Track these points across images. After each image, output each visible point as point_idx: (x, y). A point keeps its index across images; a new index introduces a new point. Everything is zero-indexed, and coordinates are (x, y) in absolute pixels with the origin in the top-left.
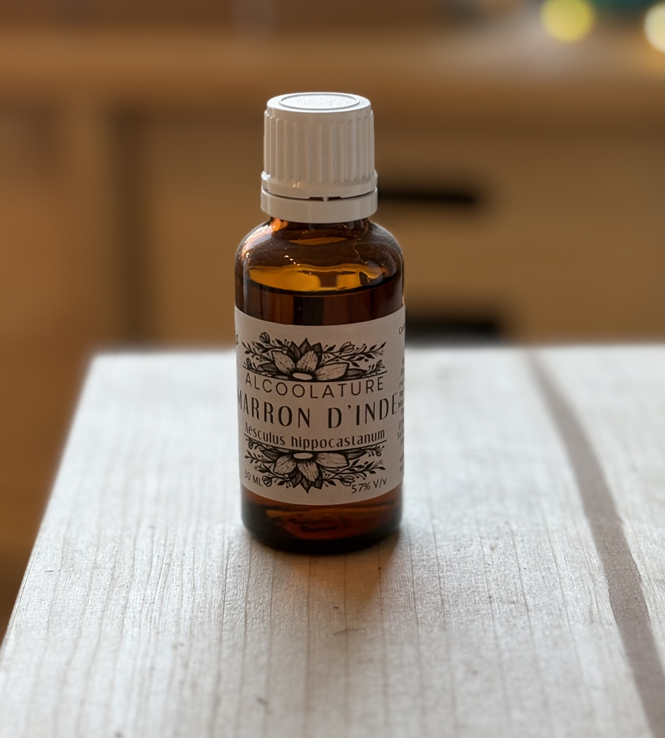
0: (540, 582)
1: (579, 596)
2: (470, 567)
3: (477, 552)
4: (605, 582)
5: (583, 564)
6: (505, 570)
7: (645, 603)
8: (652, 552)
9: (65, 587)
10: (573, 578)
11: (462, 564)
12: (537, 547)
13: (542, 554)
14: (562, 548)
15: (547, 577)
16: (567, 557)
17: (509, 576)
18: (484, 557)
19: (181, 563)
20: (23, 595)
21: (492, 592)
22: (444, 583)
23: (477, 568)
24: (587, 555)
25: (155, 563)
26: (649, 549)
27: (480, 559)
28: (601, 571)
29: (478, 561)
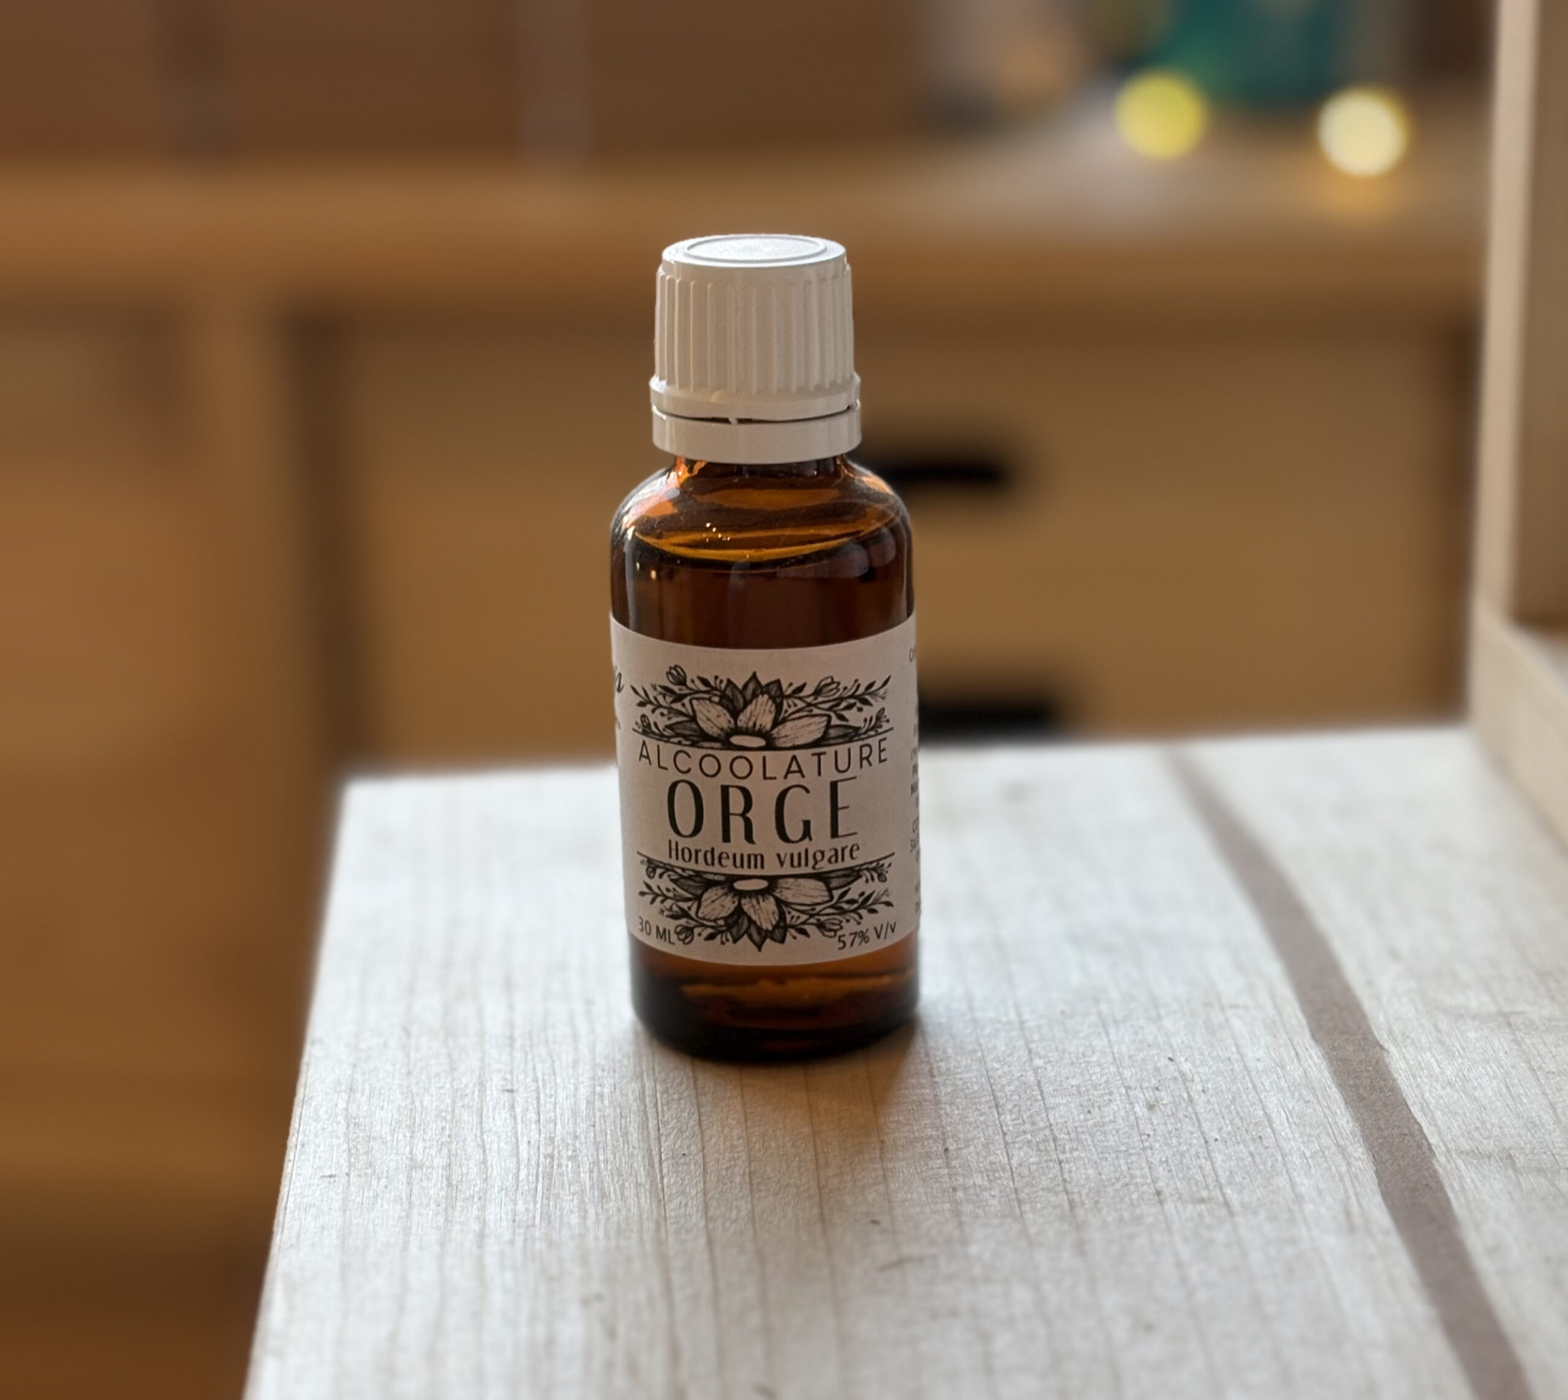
0: (1246, 1163)
1: (1322, 1185)
2: (1115, 1141)
3: (1122, 1113)
4: (1367, 1158)
5: (1321, 1127)
6: (1180, 1144)
7: (1445, 1193)
8: (1446, 1101)
9: (362, 1204)
10: (1308, 1154)
11: (1099, 1137)
12: (1233, 1101)
13: (1243, 1112)
14: (1279, 1100)
15: (1259, 1154)
16: (1292, 1116)
17: (1188, 1154)
18: (1137, 1122)
19: (574, 1153)
20: (286, 1221)
21: (1160, 1184)
22: (1070, 1172)
23: (1127, 1143)
24: (1327, 1112)
25: (524, 1154)
26: (1442, 1097)
27: (1131, 1127)
28: (1356, 1139)
29: (1126, 1129)
